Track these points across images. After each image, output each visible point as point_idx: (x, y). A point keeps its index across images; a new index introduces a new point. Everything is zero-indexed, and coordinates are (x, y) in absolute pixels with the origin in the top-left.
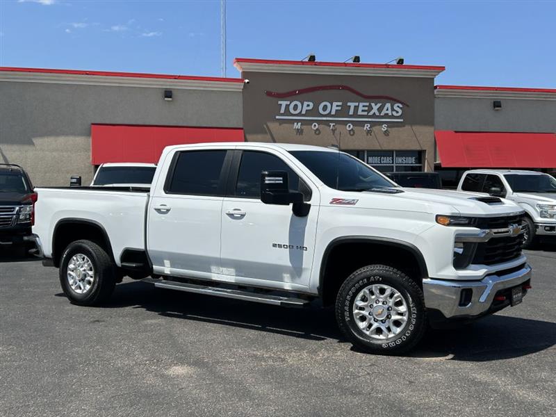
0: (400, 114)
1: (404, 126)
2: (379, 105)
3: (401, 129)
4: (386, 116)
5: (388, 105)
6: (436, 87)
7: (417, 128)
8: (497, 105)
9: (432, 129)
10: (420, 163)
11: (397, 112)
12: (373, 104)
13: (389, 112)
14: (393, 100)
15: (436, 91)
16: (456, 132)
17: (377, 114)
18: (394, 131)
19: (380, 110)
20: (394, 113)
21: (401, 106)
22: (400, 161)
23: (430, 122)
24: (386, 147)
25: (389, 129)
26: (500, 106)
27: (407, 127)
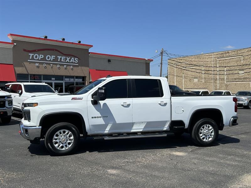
0: (77, 62)
1: (78, 67)
2: (69, 58)
3: (77, 68)
4: (72, 62)
5: (73, 58)
6: (90, 53)
7: (82, 68)
8: (109, 61)
9: (88, 68)
10: (84, 81)
11: (76, 61)
12: (67, 58)
13: (73, 61)
14: (75, 57)
15: (89, 54)
16: (96, 70)
17: (69, 61)
18: (75, 68)
19: (70, 60)
20: (75, 62)
21: (77, 59)
22: (77, 80)
23: (88, 66)
24: (72, 75)
25: (73, 68)
26: (110, 61)
27: (80, 67)
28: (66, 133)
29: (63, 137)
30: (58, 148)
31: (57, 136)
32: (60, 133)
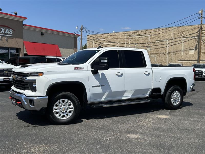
0: (11, 34)
1: (13, 38)
2: (4, 29)
3: (12, 39)
4: (7, 34)
5: (7, 30)
6: (24, 25)
7: (17, 39)
8: (42, 34)
9: (23, 40)
10: (18, 53)
11: (11, 33)
12: (2, 29)
13: (8, 32)
14: (9, 28)
15: (24, 27)
16: (30, 42)
17: (4, 33)
18: (10, 40)
19: (5, 31)
20: (10, 33)
21: (12, 30)
22: (11, 52)
23: (22, 38)
24: (7, 46)
25: (8, 39)
26: (43, 34)
27: (14, 39)
28: (65, 102)
29: (63, 106)
30: (60, 118)
31: (57, 106)
32: (60, 103)
